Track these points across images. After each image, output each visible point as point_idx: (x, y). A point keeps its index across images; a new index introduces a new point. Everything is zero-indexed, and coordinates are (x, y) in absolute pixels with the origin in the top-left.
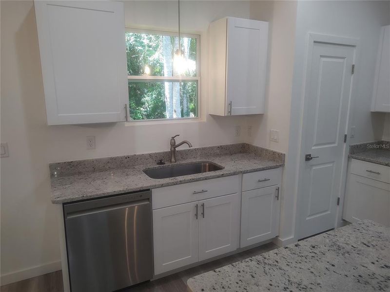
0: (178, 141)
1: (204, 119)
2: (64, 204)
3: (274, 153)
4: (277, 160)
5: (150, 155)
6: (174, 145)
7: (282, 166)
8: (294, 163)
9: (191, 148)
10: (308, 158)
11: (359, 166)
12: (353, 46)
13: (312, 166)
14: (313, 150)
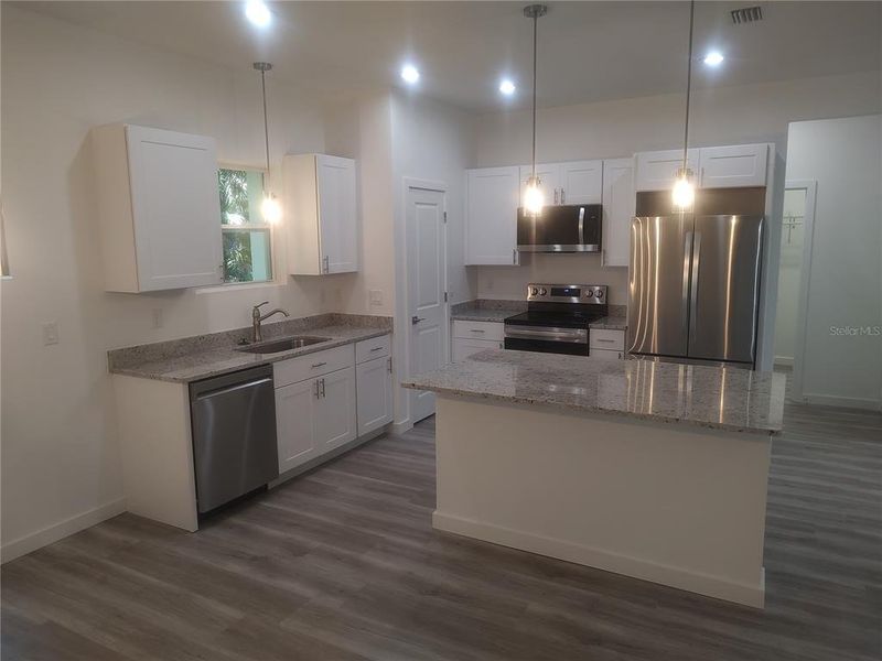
0: (263, 311)
1: (284, 281)
2: (190, 383)
3: (379, 318)
4: (383, 326)
5: (227, 333)
6: (257, 317)
7: (391, 332)
8: (402, 327)
9: (288, 319)
10: (415, 321)
11: (464, 327)
12: (443, 192)
13: (420, 330)
14: (419, 311)
